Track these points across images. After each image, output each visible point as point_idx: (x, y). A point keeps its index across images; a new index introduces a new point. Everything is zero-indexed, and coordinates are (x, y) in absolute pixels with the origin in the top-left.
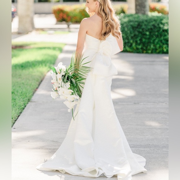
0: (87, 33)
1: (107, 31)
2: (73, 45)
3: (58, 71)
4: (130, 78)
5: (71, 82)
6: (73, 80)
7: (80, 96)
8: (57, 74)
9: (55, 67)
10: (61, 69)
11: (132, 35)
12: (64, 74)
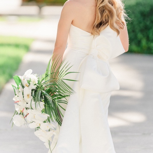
0: (72, 23)
1: (104, 20)
2: (49, 41)
3: (25, 83)
4: (138, 95)
5: (46, 101)
6: (50, 98)
7: (60, 123)
8: (23, 87)
9: (20, 77)
10: (30, 79)
11: (142, 25)
12: (34, 87)
